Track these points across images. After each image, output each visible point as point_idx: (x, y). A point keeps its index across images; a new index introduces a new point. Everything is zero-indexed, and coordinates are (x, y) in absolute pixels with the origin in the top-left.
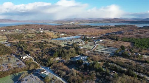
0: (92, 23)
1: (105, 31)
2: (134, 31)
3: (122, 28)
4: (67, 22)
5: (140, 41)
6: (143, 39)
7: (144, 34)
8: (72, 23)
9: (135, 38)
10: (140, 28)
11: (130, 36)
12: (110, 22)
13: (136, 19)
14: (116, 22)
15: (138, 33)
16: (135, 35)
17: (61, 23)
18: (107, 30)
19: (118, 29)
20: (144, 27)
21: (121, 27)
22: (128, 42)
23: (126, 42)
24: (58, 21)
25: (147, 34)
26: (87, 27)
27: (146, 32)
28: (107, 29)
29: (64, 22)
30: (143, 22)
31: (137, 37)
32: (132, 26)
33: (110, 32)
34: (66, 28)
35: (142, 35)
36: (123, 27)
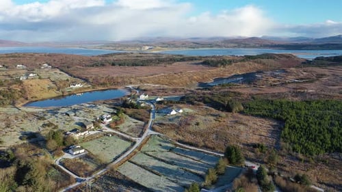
0: (196, 49)
1: (214, 71)
2: (290, 73)
3: (260, 63)
4: (135, 46)
5: (303, 112)
6: (313, 104)
7: (317, 82)
8: (147, 48)
9: (290, 99)
10: (307, 63)
11: (276, 90)
12: (239, 46)
13: (299, 39)
14: (251, 47)
15: (302, 79)
16: (289, 86)
17: (120, 49)
18: (219, 69)
19: (250, 67)
20: (317, 59)
21: (259, 60)
22: (263, 116)
23: (257, 116)
24: (115, 45)
25: (326, 84)
26: (171, 60)
27: (323, 75)
28: (219, 65)
29: (127, 46)
30: (315, 46)
31: (297, 94)
32: (288, 57)
33: (227, 75)
34: (113, 65)
35: (311, 89)
36: (265, 61)
